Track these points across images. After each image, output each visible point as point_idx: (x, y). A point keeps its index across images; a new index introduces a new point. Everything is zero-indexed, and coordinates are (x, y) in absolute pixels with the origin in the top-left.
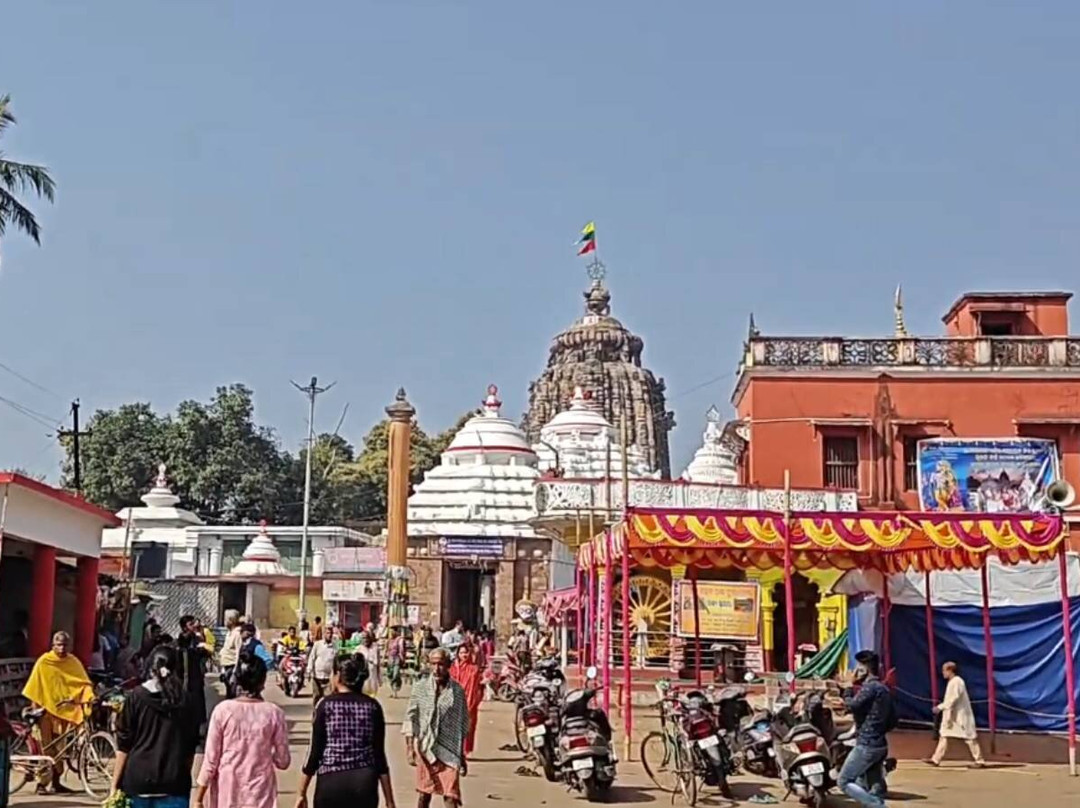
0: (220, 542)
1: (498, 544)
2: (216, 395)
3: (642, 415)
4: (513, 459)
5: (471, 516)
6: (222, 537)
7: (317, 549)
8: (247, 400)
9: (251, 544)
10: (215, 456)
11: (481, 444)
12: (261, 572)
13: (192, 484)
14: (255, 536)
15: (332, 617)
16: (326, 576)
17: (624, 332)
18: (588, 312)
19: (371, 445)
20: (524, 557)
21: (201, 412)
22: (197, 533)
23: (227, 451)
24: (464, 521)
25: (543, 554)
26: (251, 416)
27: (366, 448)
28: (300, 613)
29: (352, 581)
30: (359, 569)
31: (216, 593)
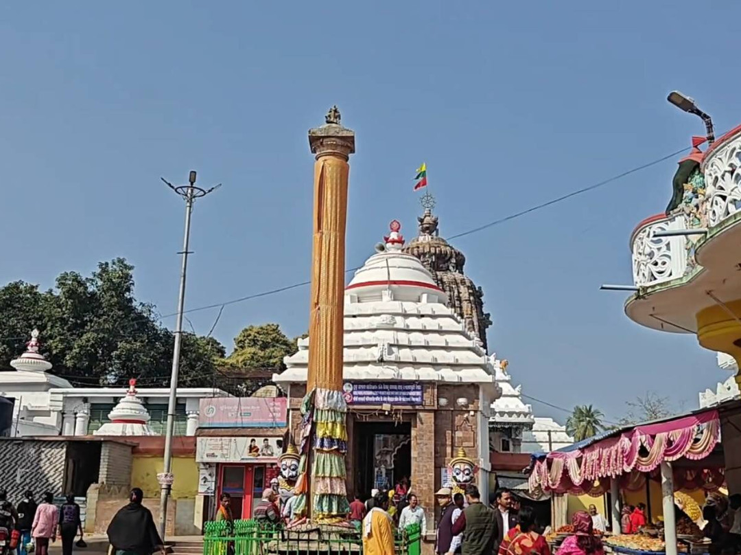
0: (87, 405)
1: (415, 390)
2: (98, 271)
3: (469, 312)
4: (425, 297)
5: (384, 356)
6: (89, 400)
7: (191, 412)
8: (128, 274)
9: (118, 406)
10: (92, 324)
11: (389, 278)
12: (128, 435)
13: (67, 352)
14: (124, 397)
15: (206, 483)
16: (202, 433)
17: (452, 248)
18: (422, 233)
19: (241, 344)
20: (447, 406)
21: (81, 284)
22: (61, 396)
23: (104, 320)
24: (374, 362)
25: (469, 403)
26: (131, 292)
27: (236, 347)
28: (163, 478)
29: (233, 438)
30: (242, 423)
31: (62, 454)
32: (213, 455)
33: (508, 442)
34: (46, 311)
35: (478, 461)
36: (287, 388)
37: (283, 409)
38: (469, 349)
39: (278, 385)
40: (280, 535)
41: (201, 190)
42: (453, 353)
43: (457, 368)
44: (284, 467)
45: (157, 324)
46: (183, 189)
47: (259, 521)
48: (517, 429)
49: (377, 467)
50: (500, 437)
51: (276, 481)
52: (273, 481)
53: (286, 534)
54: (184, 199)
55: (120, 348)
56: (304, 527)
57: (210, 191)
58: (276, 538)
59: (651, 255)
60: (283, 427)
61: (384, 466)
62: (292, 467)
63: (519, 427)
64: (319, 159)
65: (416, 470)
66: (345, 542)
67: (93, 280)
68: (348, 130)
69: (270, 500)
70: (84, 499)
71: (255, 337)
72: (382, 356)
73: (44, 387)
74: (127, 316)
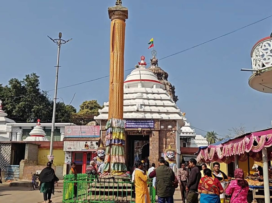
0: (21, 130)
1: (151, 122)
2: (25, 78)
4: (155, 86)
5: (139, 109)
6: (22, 128)
7: (62, 132)
8: (37, 79)
9: (33, 130)
10: (23, 99)
11: (140, 78)
12: (37, 141)
13: (14, 109)
14: (35, 126)
15: (68, 159)
16: (66, 139)
17: (163, 71)
18: (152, 65)
19: (82, 108)
20: (164, 129)
21: (18, 83)
22: (11, 126)
23: (28, 97)
24: (135, 112)
25: (172, 128)
26: (39, 86)
27: (80, 109)
28: (50, 157)
29: (78, 142)
30: (82, 136)
31: (10, 148)
32: (70, 148)
33: (185, 144)
34: (5, 93)
35: (176, 150)
36: (100, 122)
37: (98, 130)
38: (173, 106)
39: (96, 121)
40: (97, 180)
41: (64, 41)
42: (166, 108)
43: (168, 114)
44: (99, 153)
45: (49, 99)
46: (56, 40)
47: (88, 174)
48: (189, 139)
49: (135, 153)
50: (182, 142)
51: (96, 158)
52: (94, 158)
53: (99, 179)
54: (57, 45)
55: (34, 108)
56: (107, 177)
57: (67, 41)
58: (95, 181)
59: (263, 56)
60: (98, 137)
61: (138, 152)
62: (102, 153)
63: (190, 138)
64: (113, 20)
65: (151, 154)
66: (125, 183)
67: (23, 82)
68: (125, 8)
69: (93, 166)
70: (19, 166)
71: (88, 105)
72: (138, 109)
73: (4, 123)
74: (37, 96)
